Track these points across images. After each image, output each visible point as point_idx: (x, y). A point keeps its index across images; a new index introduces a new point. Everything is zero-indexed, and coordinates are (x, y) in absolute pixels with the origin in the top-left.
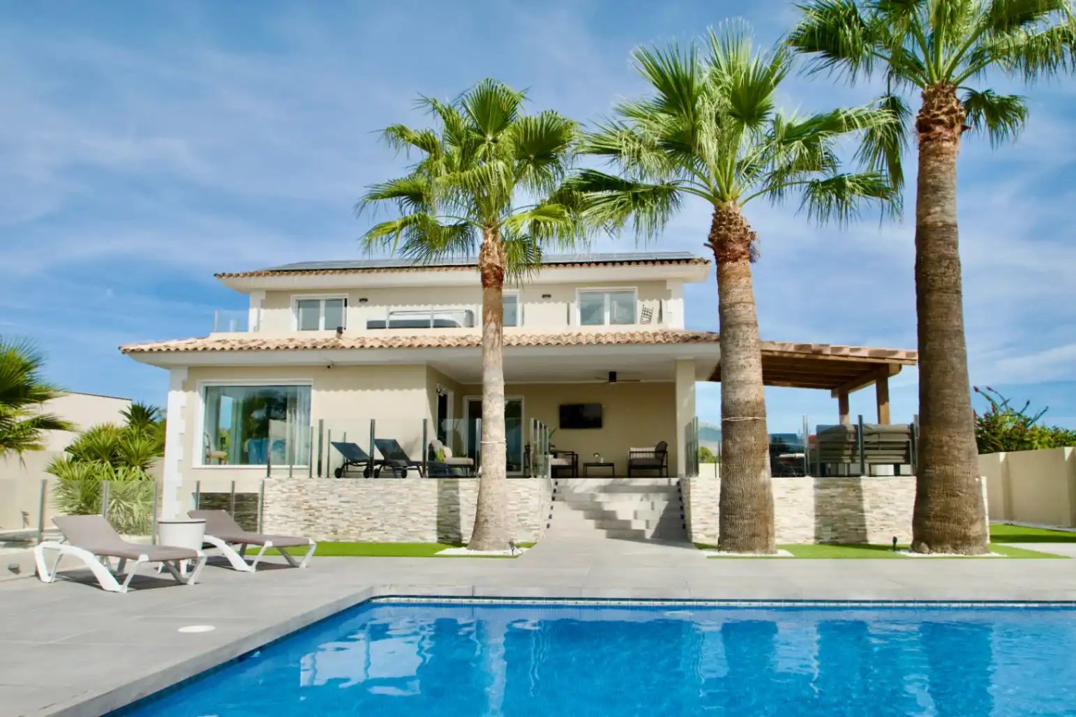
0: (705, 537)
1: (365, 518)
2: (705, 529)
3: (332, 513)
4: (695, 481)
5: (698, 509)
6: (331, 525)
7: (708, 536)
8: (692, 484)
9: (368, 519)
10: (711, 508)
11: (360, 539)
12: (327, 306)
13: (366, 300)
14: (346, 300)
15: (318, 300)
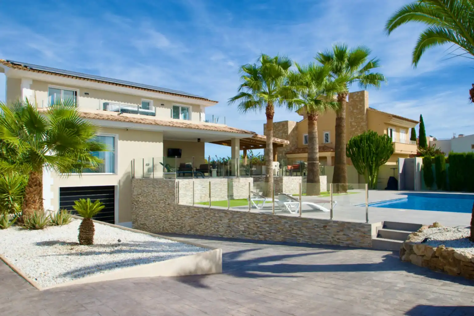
2: (285, 191)
5: (284, 185)
8: (283, 178)
10: (286, 185)
12: (65, 94)
13: (88, 94)
14: (76, 92)
15: (60, 90)
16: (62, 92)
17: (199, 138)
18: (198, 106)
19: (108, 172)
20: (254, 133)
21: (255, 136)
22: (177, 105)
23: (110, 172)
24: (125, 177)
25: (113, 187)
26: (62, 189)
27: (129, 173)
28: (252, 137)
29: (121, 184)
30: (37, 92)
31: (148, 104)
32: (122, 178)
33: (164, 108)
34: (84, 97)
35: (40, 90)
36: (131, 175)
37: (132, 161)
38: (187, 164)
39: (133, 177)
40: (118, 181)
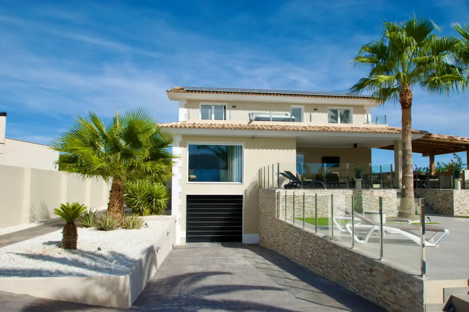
0: (459, 213)
1: (324, 207)
2: (459, 210)
3: (310, 205)
4: (455, 191)
5: (457, 202)
6: (310, 211)
7: (460, 213)
8: (454, 192)
9: (326, 207)
10: (461, 202)
11: (323, 216)
12: (215, 108)
13: (235, 107)
14: (225, 106)
15: (211, 106)
16: (213, 107)
17: (355, 143)
18: (362, 106)
19: (236, 182)
20: (426, 132)
21: (428, 136)
22: (335, 108)
23: (238, 182)
24: (252, 187)
25: (241, 197)
26: (189, 197)
27: (256, 182)
28: (423, 138)
29: (248, 193)
30: (191, 110)
31: (300, 110)
32: (249, 187)
33: (317, 113)
34: (232, 110)
35: (193, 108)
36: (258, 184)
37: (259, 170)
38: (333, 173)
39: (260, 187)
40: (245, 190)
